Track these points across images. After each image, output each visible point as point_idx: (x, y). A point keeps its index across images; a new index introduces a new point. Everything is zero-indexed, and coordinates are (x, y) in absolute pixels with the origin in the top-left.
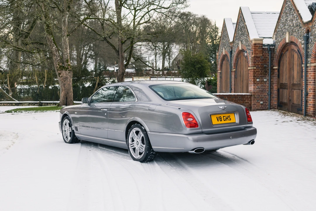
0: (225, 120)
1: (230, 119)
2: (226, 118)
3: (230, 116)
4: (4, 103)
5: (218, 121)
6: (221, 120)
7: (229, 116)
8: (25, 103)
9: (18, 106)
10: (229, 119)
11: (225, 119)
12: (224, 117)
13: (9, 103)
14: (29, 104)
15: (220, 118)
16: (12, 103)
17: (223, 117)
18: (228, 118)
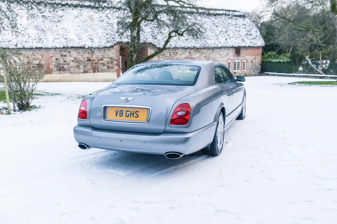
0: (127, 115)
1: (137, 116)
2: (131, 114)
3: (138, 112)
4: (310, 76)
5: (116, 116)
6: (121, 115)
7: (136, 112)
8: (327, 77)
9: (322, 78)
10: (135, 115)
11: (129, 114)
12: (129, 111)
13: (314, 76)
14: (331, 78)
15: (121, 112)
16: (317, 77)
17: (127, 111)
18: (133, 114)
